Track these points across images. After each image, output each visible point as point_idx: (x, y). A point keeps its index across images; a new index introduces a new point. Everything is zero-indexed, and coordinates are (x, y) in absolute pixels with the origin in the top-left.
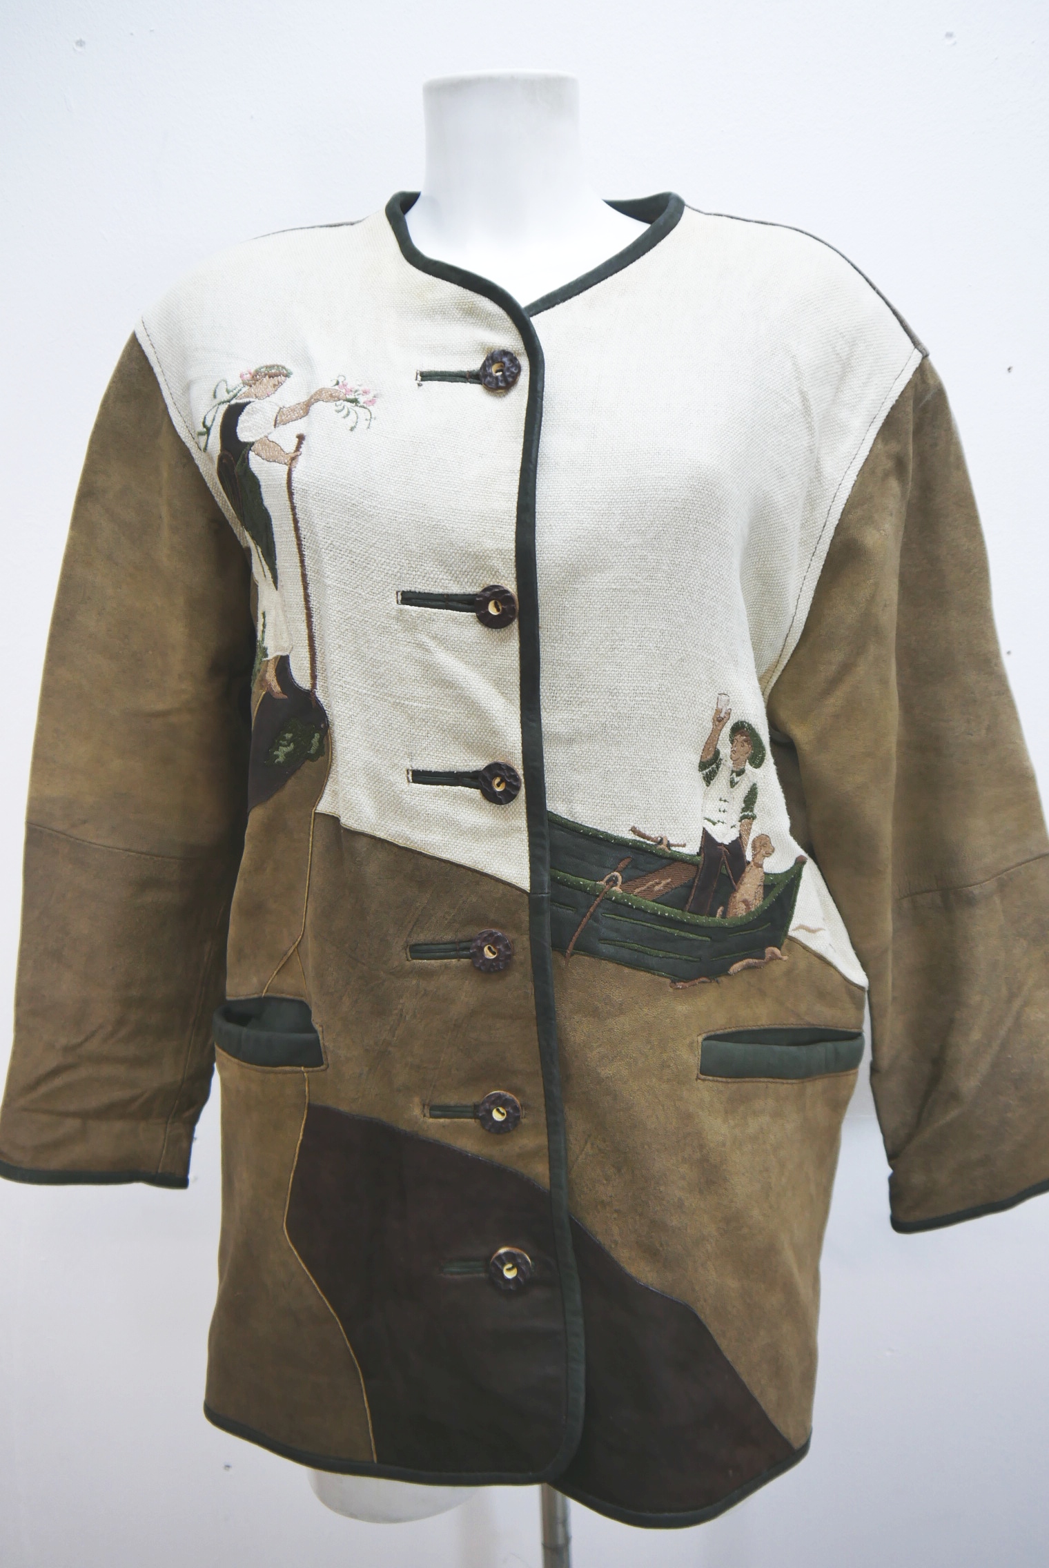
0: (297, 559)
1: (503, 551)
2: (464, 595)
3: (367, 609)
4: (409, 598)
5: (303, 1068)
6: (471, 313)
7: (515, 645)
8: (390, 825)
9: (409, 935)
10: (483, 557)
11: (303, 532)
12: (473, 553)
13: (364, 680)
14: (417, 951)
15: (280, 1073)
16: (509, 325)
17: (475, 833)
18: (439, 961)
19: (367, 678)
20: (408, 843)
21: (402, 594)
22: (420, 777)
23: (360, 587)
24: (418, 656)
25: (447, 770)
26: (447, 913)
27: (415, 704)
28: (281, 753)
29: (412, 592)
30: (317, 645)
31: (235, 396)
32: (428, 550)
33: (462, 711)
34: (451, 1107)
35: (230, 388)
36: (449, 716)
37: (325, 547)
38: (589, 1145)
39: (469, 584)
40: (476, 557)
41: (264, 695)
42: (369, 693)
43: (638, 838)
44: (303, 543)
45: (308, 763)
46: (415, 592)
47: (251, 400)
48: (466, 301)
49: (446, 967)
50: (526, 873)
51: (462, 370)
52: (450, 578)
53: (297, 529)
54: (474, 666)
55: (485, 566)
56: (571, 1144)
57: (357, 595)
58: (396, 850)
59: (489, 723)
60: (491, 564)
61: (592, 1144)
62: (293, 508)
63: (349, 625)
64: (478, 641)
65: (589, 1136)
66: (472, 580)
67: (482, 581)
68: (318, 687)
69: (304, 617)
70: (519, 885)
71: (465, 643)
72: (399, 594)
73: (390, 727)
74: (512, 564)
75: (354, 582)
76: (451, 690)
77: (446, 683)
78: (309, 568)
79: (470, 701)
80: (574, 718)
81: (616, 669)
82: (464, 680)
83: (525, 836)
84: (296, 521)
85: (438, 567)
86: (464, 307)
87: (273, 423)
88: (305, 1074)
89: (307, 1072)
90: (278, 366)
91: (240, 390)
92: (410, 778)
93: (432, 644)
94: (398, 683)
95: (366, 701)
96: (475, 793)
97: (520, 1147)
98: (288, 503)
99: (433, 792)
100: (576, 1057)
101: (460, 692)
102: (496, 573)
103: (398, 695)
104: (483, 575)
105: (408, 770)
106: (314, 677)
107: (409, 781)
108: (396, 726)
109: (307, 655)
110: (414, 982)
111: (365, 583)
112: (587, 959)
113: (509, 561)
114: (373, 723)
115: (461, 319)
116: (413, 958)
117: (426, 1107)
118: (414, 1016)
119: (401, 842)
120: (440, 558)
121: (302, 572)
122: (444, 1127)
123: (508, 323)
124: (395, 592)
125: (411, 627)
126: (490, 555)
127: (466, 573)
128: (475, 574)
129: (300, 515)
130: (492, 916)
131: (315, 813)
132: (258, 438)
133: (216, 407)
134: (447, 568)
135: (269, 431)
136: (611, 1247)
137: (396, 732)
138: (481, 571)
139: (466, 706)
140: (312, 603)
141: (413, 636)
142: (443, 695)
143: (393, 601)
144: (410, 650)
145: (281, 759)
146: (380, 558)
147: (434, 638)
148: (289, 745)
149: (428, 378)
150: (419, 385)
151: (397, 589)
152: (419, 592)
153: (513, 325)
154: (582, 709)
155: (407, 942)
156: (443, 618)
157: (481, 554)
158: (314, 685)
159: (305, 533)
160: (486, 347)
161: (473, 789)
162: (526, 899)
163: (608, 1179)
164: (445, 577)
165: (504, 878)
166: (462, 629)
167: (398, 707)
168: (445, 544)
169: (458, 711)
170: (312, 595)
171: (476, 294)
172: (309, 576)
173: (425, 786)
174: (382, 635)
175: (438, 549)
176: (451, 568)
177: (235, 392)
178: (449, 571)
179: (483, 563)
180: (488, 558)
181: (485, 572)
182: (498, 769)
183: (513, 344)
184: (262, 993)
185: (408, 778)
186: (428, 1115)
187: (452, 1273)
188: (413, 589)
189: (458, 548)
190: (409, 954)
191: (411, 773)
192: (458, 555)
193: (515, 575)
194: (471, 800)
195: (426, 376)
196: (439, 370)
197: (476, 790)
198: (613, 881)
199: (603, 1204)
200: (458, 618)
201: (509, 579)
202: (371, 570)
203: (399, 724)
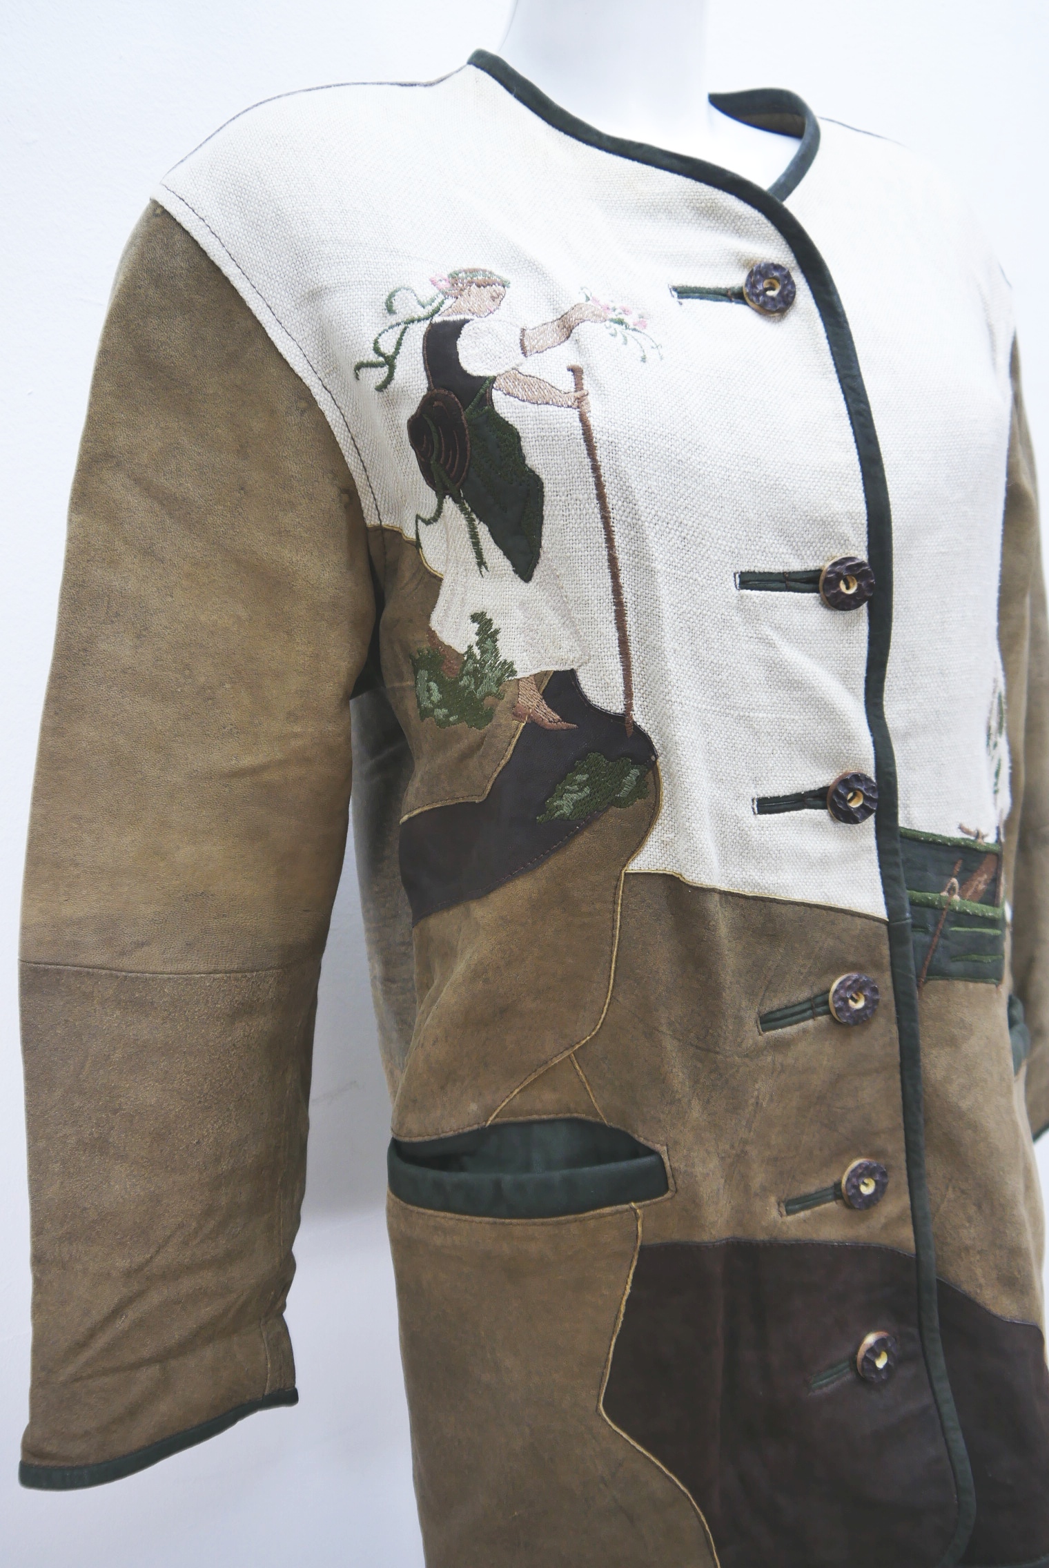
0: (601, 538)
1: (853, 514)
2: (806, 572)
3: (705, 599)
4: (749, 581)
5: (633, 1204)
6: (709, 213)
7: (863, 628)
8: (733, 872)
9: (761, 1004)
10: (832, 523)
11: (612, 501)
12: (819, 518)
13: (703, 691)
14: (768, 1021)
15: (591, 1219)
16: (771, 232)
17: (824, 862)
18: (795, 1027)
19: (705, 688)
20: (756, 890)
21: (739, 576)
22: (767, 805)
23: (694, 570)
24: (761, 654)
25: (794, 792)
26: (802, 966)
27: (761, 715)
28: (565, 804)
29: (751, 572)
30: (633, 653)
31: (436, 311)
32: (767, 518)
33: (812, 717)
34: (812, 1195)
35: (424, 300)
36: (797, 725)
37: (648, 519)
38: (950, 1190)
39: (811, 557)
40: (823, 523)
41: (524, 727)
42: (709, 707)
43: (966, 836)
44: (611, 515)
45: (613, 810)
46: (754, 572)
47: (468, 317)
48: (702, 197)
49: (805, 1031)
50: (881, 898)
51: (719, 286)
52: (790, 551)
53: (601, 497)
54: (818, 660)
55: (833, 534)
56: (931, 1195)
57: (691, 581)
58: (742, 902)
59: (844, 727)
60: (841, 531)
61: (954, 1188)
62: (596, 468)
63: (684, 622)
64: (823, 628)
65: (950, 1180)
66: (816, 552)
67: (826, 553)
68: (635, 708)
69: (612, 616)
70: (876, 915)
71: (809, 631)
72: (737, 576)
73: (734, 748)
74: (864, 529)
75: (687, 564)
76: (799, 693)
77: (792, 684)
78: (620, 549)
79: (823, 703)
80: (910, 708)
81: (946, 646)
82: (815, 678)
83: (874, 856)
84: (599, 485)
85: (778, 538)
86: (698, 205)
87: (520, 351)
88: (638, 1211)
89: (640, 1208)
90: (484, 271)
91: (443, 302)
92: (756, 809)
93: (774, 636)
94: (741, 691)
95: (707, 719)
96: (822, 815)
97: (886, 1217)
98: (587, 461)
99: (782, 822)
100: (938, 1096)
101: (810, 693)
102: (843, 541)
103: (742, 706)
104: (829, 545)
105: (753, 800)
106: (628, 694)
107: (754, 813)
108: (740, 746)
109: (619, 667)
110: (769, 1059)
111: (700, 564)
112: (941, 983)
113: (860, 526)
114: (715, 745)
115: (693, 221)
116: (764, 1030)
117: (782, 1204)
118: (771, 1100)
119: (747, 891)
120: (780, 527)
121: (609, 555)
122: (805, 1221)
123: (769, 228)
124: (732, 574)
125: (751, 617)
126: (840, 520)
127: (809, 544)
128: (819, 545)
129: (607, 477)
130: (851, 958)
131: (625, 874)
132: (502, 372)
133: (402, 327)
134: (787, 539)
135: (518, 362)
136: (977, 1293)
137: (741, 753)
138: (827, 540)
139: (817, 710)
140: (625, 596)
141: (754, 628)
142: (789, 699)
143: (731, 583)
144: (752, 647)
145: (566, 810)
146: (715, 531)
147: (777, 628)
148: (581, 790)
149: (685, 295)
150: (681, 304)
151: (735, 570)
152: (760, 573)
153: (776, 232)
154: (917, 697)
155: (759, 1013)
156: (785, 603)
157: (830, 519)
158: (629, 707)
159: (614, 502)
160: (744, 258)
161: (818, 811)
162: (884, 928)
163: (970, 1220)
164: (785, 551)
165: (859, 910)
166: (805, 615)
167: (741, 721)
168: (787, 509)
169: (807, 717)
170: (625, 585)
171: (716, 190)
172: (620, 560)
173: (773, 816)
174: (722, 631)
175: (779, 516)
176: (792, 539)
177: (435, 304)
178: (789, 543)
179: (831, 530)
180: (837, 524)
181: (832, 541)
182: (851, 782)
183: (779, 256)
184: (486, 1121)
185: (753, 809)
186: (785, 1213)
187: (821, 1387)
188: (752, 569)
189: (802, 514)
190: (760, 1027)
191: (756, 803)
192: (801, 522)
193: (866, 544)
194: (818, 825)
195: (684, 293)
196: (693, 285)
197: (822, 811)
198: (952, 890)
199: (967, 1249)
200: (801, 601)
201: (859, 548)
202: (706, 548)
203: (743, 742)
